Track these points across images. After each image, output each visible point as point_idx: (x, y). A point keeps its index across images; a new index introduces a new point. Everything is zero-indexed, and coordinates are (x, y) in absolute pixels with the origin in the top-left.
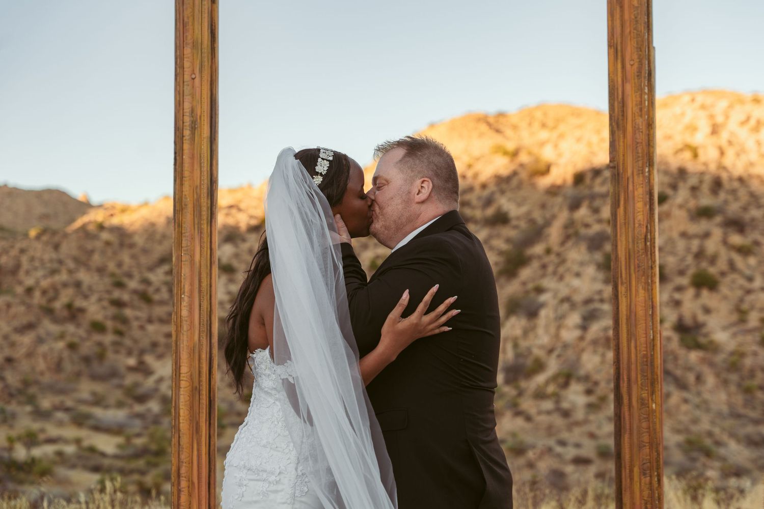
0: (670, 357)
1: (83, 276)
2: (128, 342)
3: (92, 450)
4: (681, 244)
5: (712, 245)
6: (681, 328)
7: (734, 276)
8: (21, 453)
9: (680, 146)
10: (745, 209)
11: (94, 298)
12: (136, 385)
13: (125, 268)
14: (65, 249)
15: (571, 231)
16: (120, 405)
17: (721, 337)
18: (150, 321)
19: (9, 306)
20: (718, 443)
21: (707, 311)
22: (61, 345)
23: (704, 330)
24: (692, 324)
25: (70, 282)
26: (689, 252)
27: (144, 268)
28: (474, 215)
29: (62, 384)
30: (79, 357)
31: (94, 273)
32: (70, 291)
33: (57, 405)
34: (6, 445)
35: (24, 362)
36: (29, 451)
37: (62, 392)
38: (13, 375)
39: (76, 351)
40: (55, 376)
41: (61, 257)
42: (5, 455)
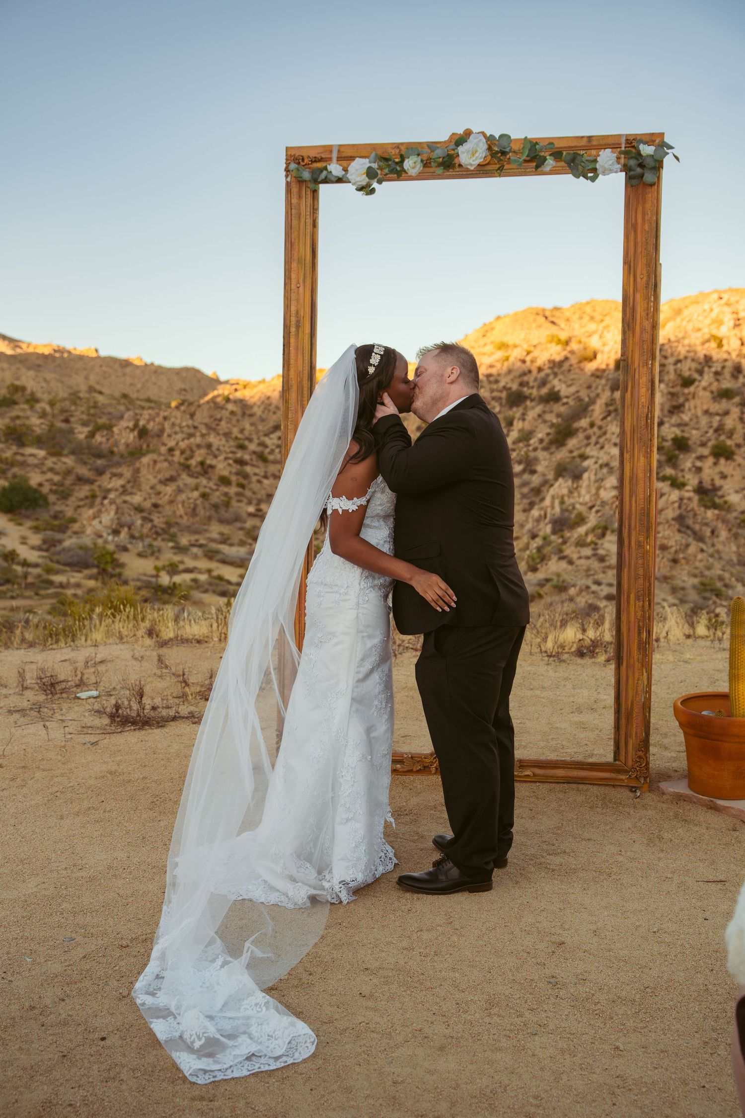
0: (691, 515)
1: (213, 439)
2: (248, 493)
3: (220, 578)
4: (704, 421)
5: (730, 422)
6: (700, 490)
8: (165, 580)
9: (707, 336)
11: (221, 458)
13: (246, 433)
14: (198, 416)
15: (611, 408)
16: (242, 544)
17: (734, 498)
18: (266, 477)
19: (155, 462)
20: (726, 586)
21: (724, 477)
22: (196, 494)
23: (720, 493)
24: (710, 487)
25: (203, 444)
26: (711, 427)
27: (261, 434)
28: (531, 394)
29: (196, 526)
30: (210, 504)
31: (222, 437)
32: (203, 451)
33: (193, 542)
34: (154, 572)
35: (167, 507)
36: (171, 578)
37: (196, 532)
38: (159, 518)
39: (207, 499)
40: (191, 519)
41: (196, 424)
42: (154, 580)
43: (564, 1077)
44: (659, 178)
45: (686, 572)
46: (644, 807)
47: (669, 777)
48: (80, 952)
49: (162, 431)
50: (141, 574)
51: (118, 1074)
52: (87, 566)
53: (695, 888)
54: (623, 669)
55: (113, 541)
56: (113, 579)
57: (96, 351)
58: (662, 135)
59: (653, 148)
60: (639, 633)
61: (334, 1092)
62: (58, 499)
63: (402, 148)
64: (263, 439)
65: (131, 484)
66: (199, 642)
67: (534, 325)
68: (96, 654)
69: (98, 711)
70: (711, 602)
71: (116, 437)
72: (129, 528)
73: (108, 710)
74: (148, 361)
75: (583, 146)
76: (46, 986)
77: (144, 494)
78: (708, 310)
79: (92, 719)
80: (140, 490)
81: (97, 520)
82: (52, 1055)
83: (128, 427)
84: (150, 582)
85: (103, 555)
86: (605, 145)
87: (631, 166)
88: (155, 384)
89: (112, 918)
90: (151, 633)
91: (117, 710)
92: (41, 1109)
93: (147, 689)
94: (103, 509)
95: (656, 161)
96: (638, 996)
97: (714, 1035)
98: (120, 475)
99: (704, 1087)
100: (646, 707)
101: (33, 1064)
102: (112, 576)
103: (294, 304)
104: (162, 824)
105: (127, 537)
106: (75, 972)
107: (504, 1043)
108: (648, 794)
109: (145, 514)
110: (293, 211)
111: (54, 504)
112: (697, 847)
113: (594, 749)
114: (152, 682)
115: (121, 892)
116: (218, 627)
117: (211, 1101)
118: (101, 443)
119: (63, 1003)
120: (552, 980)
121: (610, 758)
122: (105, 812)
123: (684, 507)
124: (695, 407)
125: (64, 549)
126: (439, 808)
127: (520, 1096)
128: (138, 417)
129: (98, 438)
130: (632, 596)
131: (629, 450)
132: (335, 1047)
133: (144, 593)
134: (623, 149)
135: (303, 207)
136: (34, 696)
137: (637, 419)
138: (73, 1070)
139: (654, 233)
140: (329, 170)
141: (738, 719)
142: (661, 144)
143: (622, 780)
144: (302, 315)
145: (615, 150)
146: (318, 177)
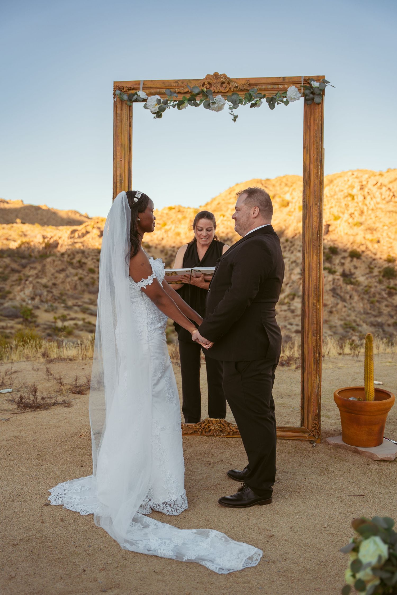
0: (339, 288)
1: (85, 249)
3: (89, 323)
8: (60, 324)
9: (346, 194)
11: (90, 258)
15: (297, 232)
19: (54, 261)
20: (358, 325)
21: (356, 268)
22: (76, 278)
23: (354, 276)
24: (349, 273)
25: (80, 251)
26: (349, 242)
29: (77, 295)
30: (84, 283)
32: (80, 255)
33: (75, 304)
34: (53, 320)
35: (61, 285)
36: (63, 323)
37: (77, 298)
38: (56, 291)
39: (82, 281)
40: (74, 292)
42: (53, 324)
44: (322, 100)
45: (336, 318)
46: (318, 452)
47: (332, 434)
49: (58, 244)
50: (46, 321)
52: (17, 317)
53: (347, 500)
54: (306, 374)
55: (31, 304)
56: (31, 324)
57: (22, 202)
58: (324, 77)
59: (318, 83)
60: (315, 354)
62: (1, 281)
63: (179, 82)
65: (41, 273)
66: (71, 360)
68: (12, 367)
69: (10, 401)
70: (350, 334)
71: (33, 248)
72: (40, 296)
73: (16, 400)
75: (280, 82)
77: (48, 278)
78: (347, 180)
79: (7, 405)
80: (46, 276)
81: (22, 292)
83: (39, 242)
84: (51, 326)
85: (26, 311)
86: (293, 82)
87: (307, 94)
88: (54, 219)
90: (44, 355)
91: (21, 400)
93: (39, 387)
94: (26, 287)
95: (320, 90)
98: (35, 268)
100: (319, 395)
102: (31, 322)
103: (118, 170)
105: (39, 301)
108: (320, 444)
109: (49, 289)
110: (118, 117)
112: (348, 475)
113: (289, 419)
114: (42, 383)
116: (82, 351)
118: (24, 251)
121: (298, 424)
124: (341, 232)
125: (4, 308)
126: (203, 455)
128: (45, 237)
129: (23, 248)
130: (310, 334)
131: (308, 252)
133: (48, 331)
135: (124, 116)
137: (312, 234)
139: (320, 131)
140: (138, 94)
141: (369, 402)
142: (323, 81)
143: (305, 437)
144: (123, 176)
145: (298, 85)
146: (132, 98)
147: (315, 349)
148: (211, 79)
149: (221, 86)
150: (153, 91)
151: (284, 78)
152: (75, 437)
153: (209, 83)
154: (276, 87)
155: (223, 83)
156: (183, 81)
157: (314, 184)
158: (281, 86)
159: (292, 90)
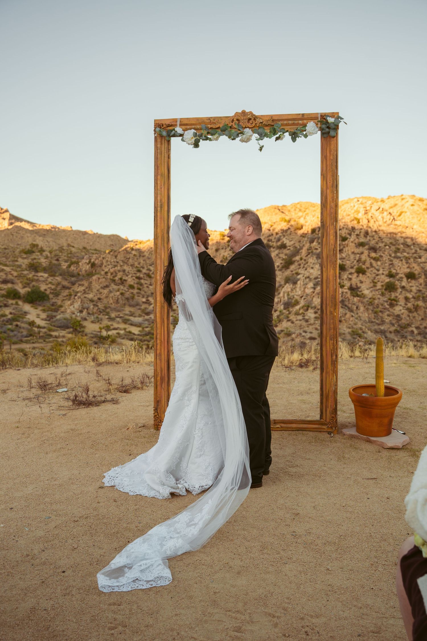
0: (347, 300)
1: (125, 267)
2: (143, 292)
3: (130, 332)
4: (352, 256)
5: (364, 257)
6: (351, 288)
7: (372, 269)
8: (104, 333)
9: (353, 218)
10: (377, 243)
11: (130, 276)
12: (146, 308)
13: (141, 264)
14: (119, 257)
15: (310, 251)
16: (140, 316)
17: (366, 292)
19: (99, 278)
20: (363, 332)
21: (361, 282)
22: (118, 293)
23: (360, 290)
24: (355, 287)
25: (121, 270)
26: (355, 259)
27: (148, 265)
28: (273, 245)
29: (119, 308)
30: (125, 298)
31: (130, 266)
32: (121, 273)
33: (117, 316)
34: (99, 330)
35: (105, 300)
36: (107, 332)
37: (119, 311)
38: (101, 304)
39: (123, 296)
40: (116, 305)
41: (118, 261)
42: (99, 333)
43: (302, 586)
44: (337, 134)
45: (345, 326)
46: (335, 442)
47: (347, 426)
48: (52, 525)
49: (102, 264)
50: (93, 331)
51: (71, 591)
52: (68, 328)
53: (362, 482)
54: (324, 374)
55: (80, 315)
56: (80, 334)
57: (71, 227)
58: (338, 113)
59: (333, 119)
60: (332, 356)
61: (183, 599)
62: (54, 297)
63: (212, 119)
64: (149, 267)
65: (88, 289)
66: (117, 363)
67: (274, 213)
68: (67, 370)
69: (67, 399)
70: (357, 340)
71: (81, 267)
72: (87, 310)
73: (72, 398)
74: (95, 232)
75: (300, 118)
76: (35, 543)
77: (94, 294)
78: (353, 206)
79: (64, 402)
80: (92, 292)
81: (72, 306)
82: (37, 582)
83: (86, 263)
84: (97, 334)
85: (75, 323)
86: (311, 118)
87: (323, 128)
88: (99, 242)
89: (70, 505)
90: (94, 359)
91: (76, 398)
92: (30, 612)
93: (91, 387)
94: (75, 301)
95: (335, 125)
96: (337, 541)
97: (376, 560)
98: (83, 285)
99: (372, 589)
100: (335, 392)
101: (27, 587)
102: (79, 332)
103: (159, 196)
104: (97, 455)
105: (86, 314)
106: (51, 535)
107: (271, 569)
108: (337, 435)
109: (94, 303)
110: (158, 151)
111: (52, 299)
112: (362, 461)
113: (309, 413)
114: (93, 383)
115: (75, 492)
116: (126, 356)
117: (119, 605)
118: (73, 270)
119: (44, 553)
120: (294, 534)
121: (318, 417)
122: (68, 450)
123: (344, 296)
124: (348, 251)
125: (57, 320)
127: (280, 598)
128: (91, 258)
129: (72, 268)
130: (328, 338)
131: (325, 266)
132: (184, 574)
133: (94, 340)
134: (319, 120)
135: (163, 149)
136: (36, 391)
137: (329, 251)
138: (48, 589)
139: (335, 160)
140: (176, 130)
141: (381, 397)
142: (338, 117)
143: (324, 428)
144: (163, 201)
145: (315, 120)
146: (170, 133)
147: (332, 352)
148: (239, 116)
149: (248, 122)
150: (188, 127)
151: (303, 115)
152: (123, 430)
153: (238, 120)
154: (296, 122)
155: (250, 119)
156: (215, 118)
157: (330, 207)
158: (300, 122)
159: (311, 126)
